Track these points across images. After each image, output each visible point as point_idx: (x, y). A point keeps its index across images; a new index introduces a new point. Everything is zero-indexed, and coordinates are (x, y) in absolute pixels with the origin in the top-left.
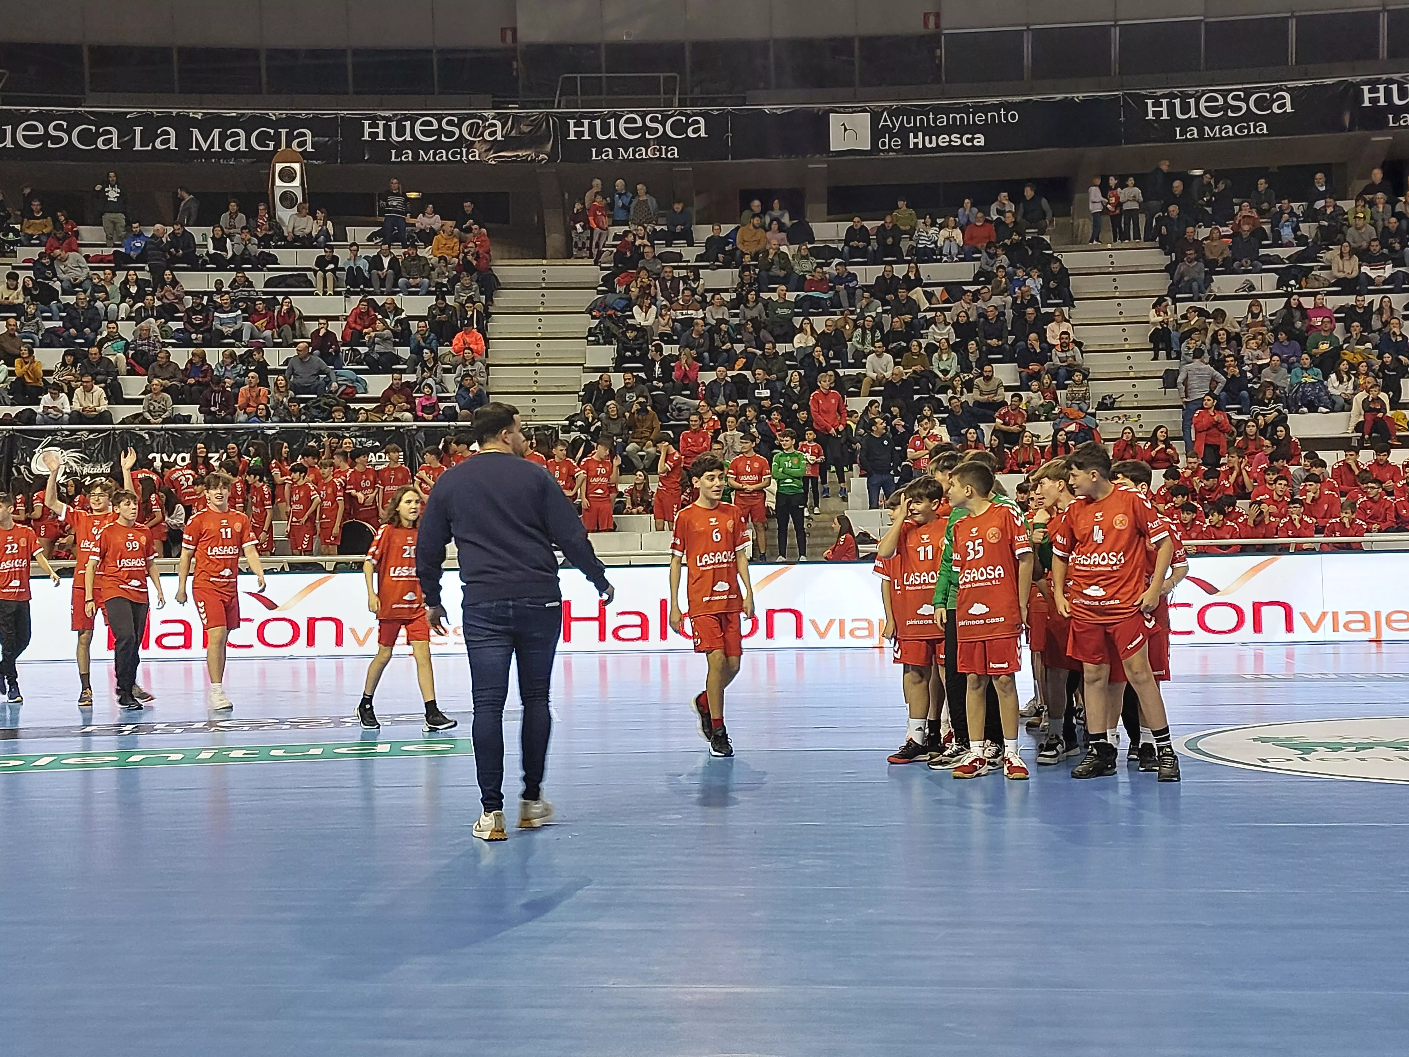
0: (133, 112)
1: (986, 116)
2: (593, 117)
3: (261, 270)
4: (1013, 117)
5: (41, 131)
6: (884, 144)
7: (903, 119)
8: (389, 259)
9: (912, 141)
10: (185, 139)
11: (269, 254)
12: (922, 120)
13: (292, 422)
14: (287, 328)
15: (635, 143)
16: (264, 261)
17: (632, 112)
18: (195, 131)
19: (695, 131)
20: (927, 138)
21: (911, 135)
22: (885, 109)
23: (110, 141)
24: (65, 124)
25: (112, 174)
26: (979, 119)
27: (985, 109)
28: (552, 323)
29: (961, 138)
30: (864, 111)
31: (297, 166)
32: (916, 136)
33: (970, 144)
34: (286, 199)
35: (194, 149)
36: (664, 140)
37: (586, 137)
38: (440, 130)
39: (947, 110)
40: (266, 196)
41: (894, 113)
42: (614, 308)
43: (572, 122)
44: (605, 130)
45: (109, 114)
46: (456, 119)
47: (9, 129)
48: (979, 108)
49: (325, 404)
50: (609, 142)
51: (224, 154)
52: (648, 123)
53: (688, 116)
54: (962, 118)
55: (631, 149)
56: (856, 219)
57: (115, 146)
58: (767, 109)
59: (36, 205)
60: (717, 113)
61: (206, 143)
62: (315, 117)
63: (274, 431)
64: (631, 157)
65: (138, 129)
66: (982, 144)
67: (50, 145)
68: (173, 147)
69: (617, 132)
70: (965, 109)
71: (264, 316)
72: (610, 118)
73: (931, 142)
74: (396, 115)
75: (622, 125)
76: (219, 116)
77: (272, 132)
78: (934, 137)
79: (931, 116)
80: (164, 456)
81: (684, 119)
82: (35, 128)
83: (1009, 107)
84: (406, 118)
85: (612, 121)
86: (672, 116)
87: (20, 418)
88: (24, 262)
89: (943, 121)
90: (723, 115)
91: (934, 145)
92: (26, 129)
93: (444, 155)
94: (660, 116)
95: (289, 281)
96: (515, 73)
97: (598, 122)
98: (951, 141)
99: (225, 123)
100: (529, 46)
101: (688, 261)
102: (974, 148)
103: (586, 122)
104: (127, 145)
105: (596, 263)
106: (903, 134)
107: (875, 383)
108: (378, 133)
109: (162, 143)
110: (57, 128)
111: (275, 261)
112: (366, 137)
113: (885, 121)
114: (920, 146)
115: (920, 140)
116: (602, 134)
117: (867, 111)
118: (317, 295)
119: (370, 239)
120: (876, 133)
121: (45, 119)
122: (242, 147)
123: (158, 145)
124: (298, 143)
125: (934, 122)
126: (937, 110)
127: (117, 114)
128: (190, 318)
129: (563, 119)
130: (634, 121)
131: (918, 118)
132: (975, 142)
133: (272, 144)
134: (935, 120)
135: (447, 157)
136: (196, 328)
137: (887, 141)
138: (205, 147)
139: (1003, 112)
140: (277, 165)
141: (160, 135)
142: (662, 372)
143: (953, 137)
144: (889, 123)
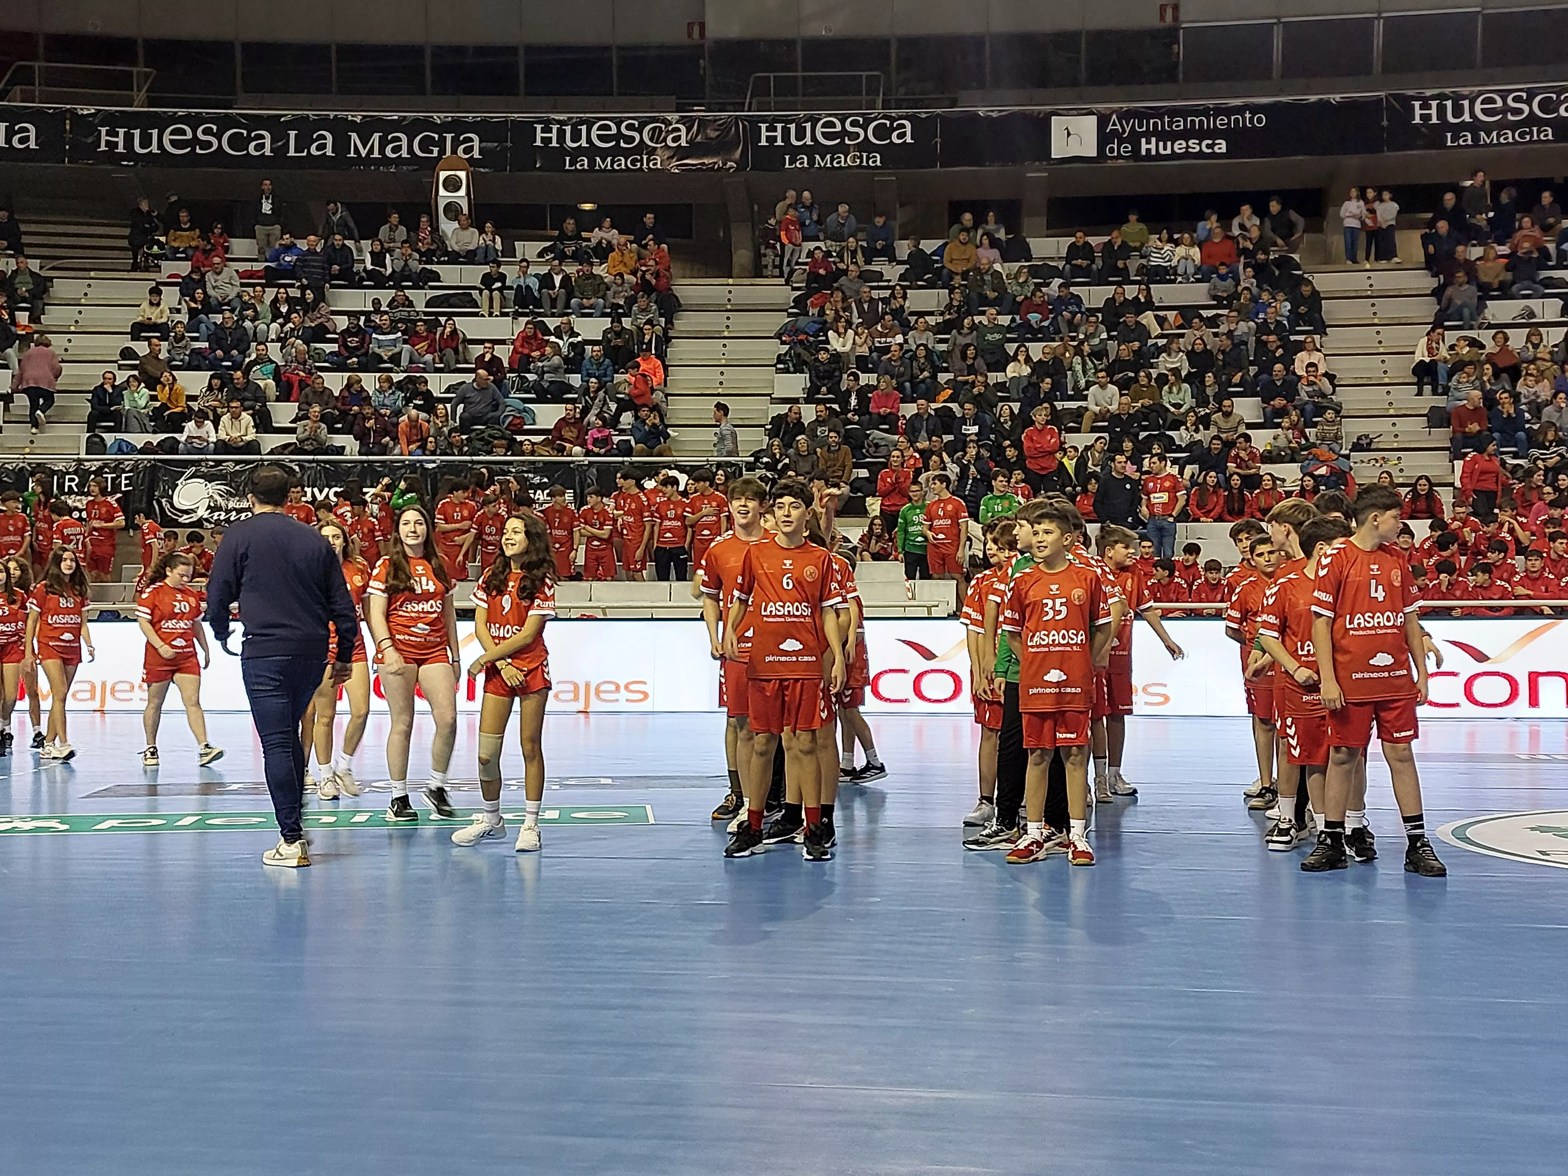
0: (288, 115)
1: (1229, 121)
2: (786, 121)
3: (423, 288)
4: (1260, 121)
5: (189, 135)
6: (1112, 150)
7: (1134, 122)
8: (560, 277)
9: (1144, 146)
10: (342, 144)
11: (431, 271)
12: (1155, 124)
13: (454, 455)
14: (449, 352)
15: (833, 150)
16: (424, 279)
17: (830, 115)
18: (354, 136)
19: (900, 136)
20: (1161, 144)
21: (1143, 140)
22: (1114, 111)
23: (262, 146)
24: (215, 128)
26: (1221, 122)
27: (1229, 111)
28: (737, 349)
29: (1200, 144)
30: (1091, 113)
31: (462, 175)
32: (1148, 142)
33: (1210, 151)
34: (451, 211)
35: (352, 155)
36: (866, 146)
37: (779, 143)
38: (619, 136)
39: (1184, 112)
40: (428, 207)
41: (1124, 116)
42: (806, 333)
43: (763, 126)
45: (262, 117)
46: (636, 123)
47: (155, 132)
48: (1219, 111)
49: (489, 436)
50: (804, 149)
51: (385, 160)
52: (849, 128)
53: (892, 119)
54: (1201, 121)
55: (828, 156)
56: (1079, 234)
57: (267, 152)
58: (981, 111)
59: (184, 215)
60: (924, 116)
61: (365, 148)
62: (484, 121)
63: (434, 465)
65: (292, 134)
66: (1224, 150)
67: (198, 151)
68: (329, 153)
69: (814, 138)
70: (1205, 112)
71: (426, 339)
73: (1165, 149)
74: (572, 118)
75: (819, 129)
76: (380, 119)
78: (1169, 144)
79: (1166, 119)
81: (888, 122)
83: (1255, 109)
84: (582, 122)
86: (875, 119)
87: (162, 447)
88: (168, 277)
89: (1180, 124)
90: (932, 118)
91: (1169, 151)
92: (173, 133)
93: (622, 163)
94: (861, 119)
95: (452, 301)
96: (701, 72)
97: (793, 127)
98: (1188, 147)
99: (387, 127)
100: (718, 42)
101: (889, 281)
102: (1214, 156)
104: (280, 151)
105: (787, 283)
106: (1134, 139)
107: (1097, 417)
108: (551, 138)
109: (318, 148)
110: (206, 132)
111: (436, 277)
112: (538, 143)
113: (1114, 124)
114: (1153, 152)
115: (1153, 146)
116: (798, 139)
117: (1093, 114)
118: (483, 316)
119: (540, 255)
120: (1104, 139)
121: (194, 122)
122: (404, 154)
123: (314, 151)
124: (465, 149)
125: (1170, 126)
126: (1173, 113)
127: (270, 117)
128: (345, 341)
129: (754, 123)
130: (832, 125)
131: (1152, 121)
132: (1216, 149)
133: (436, 150)
134: (1170, 124)
135: (626, 165)
136: (352, 351)
137: (1115, 147)
138: (364, 153)
139: (1248, 115)
140: (441, 173)
141: (316, 140)
142: (858, 404)
143: (1190, 143)
144: (1119, 127)
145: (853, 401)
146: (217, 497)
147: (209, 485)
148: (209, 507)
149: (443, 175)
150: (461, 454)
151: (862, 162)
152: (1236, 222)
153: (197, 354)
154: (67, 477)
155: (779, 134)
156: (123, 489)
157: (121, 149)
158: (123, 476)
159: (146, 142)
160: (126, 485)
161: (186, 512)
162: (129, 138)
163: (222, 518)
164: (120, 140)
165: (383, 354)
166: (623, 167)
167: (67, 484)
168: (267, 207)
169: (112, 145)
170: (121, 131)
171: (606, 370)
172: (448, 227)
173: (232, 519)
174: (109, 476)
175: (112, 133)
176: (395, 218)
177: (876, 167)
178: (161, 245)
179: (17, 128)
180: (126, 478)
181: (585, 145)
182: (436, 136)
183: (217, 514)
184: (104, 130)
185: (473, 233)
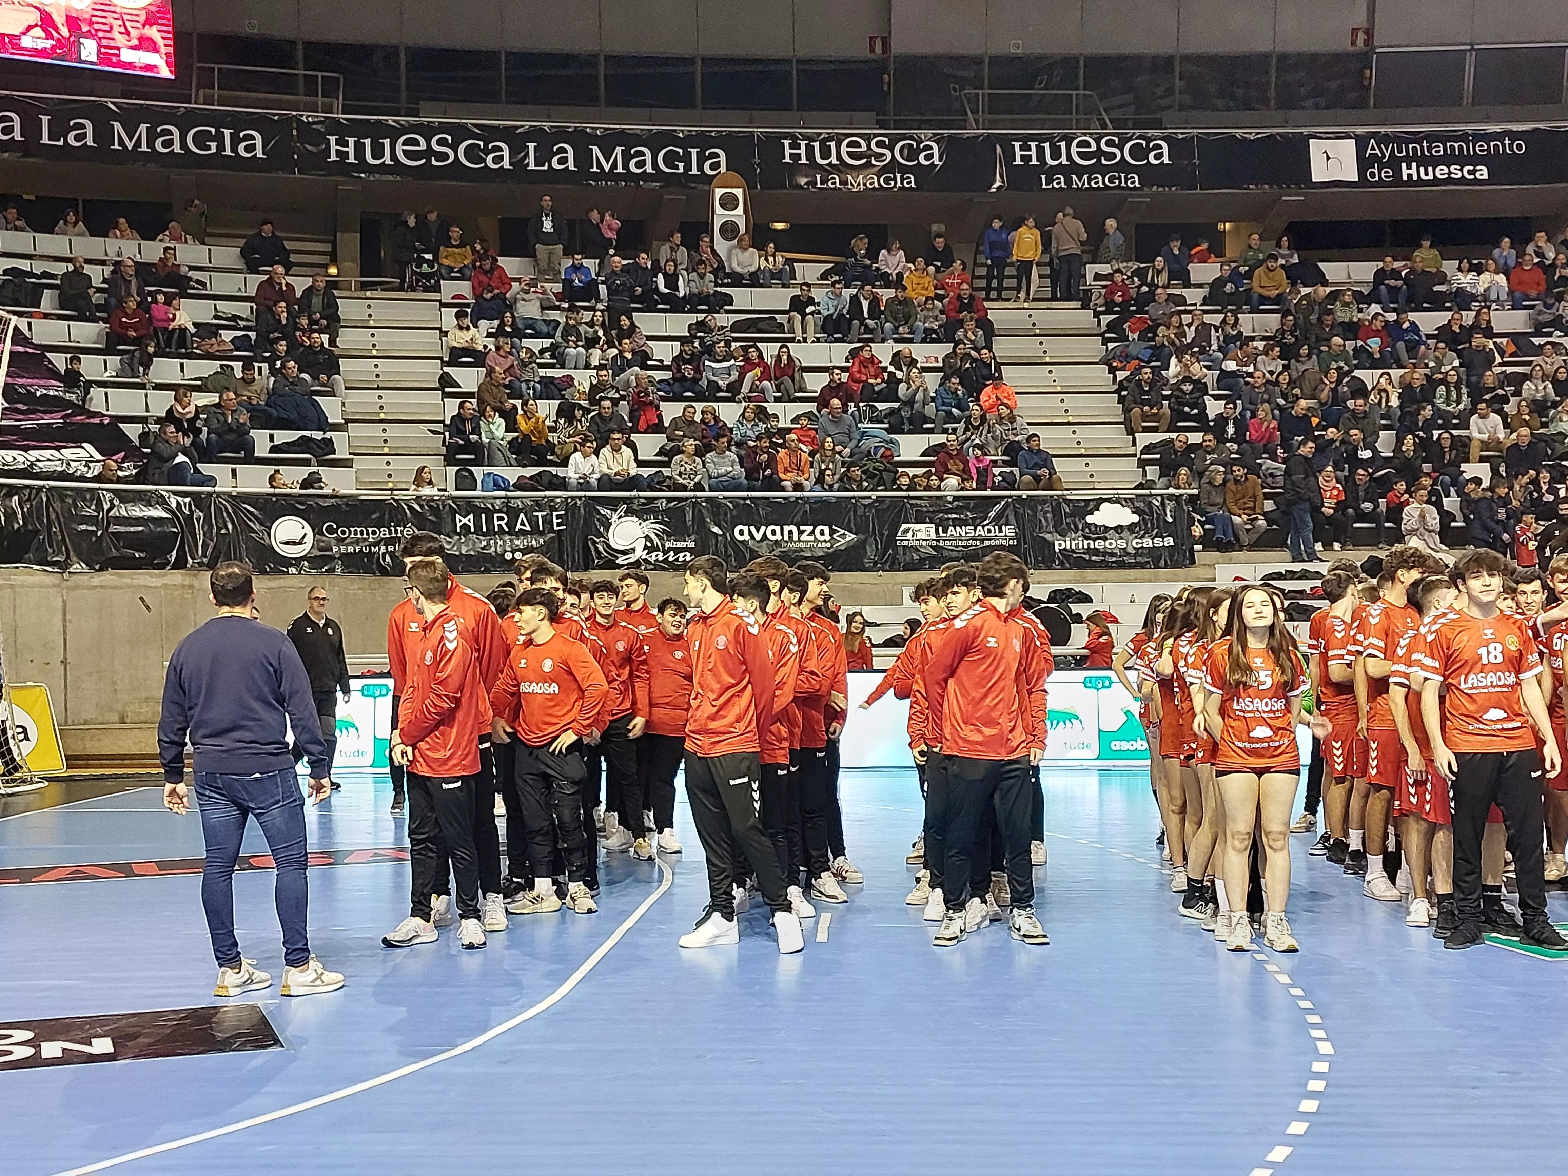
0: (525, 125)
1: (1489, 146)
2: (1040, 139)
3: (720, 312)
4: (1519, 147)
5: (423, 146)
6: (1373, 175)
7: (1393, 147)
9: (1405, 171)
10: (585, 159)
12: (1414, 148)
14: (787, 380)
15: (1090, 170)
16: (721, 302)
17: (1085, 134)
18: (595, 149)
20: (1422, 169)
21: (1404, 165)
22: (1373, 135)
23: (501, 158)
24: (449, 138)
25: (548, 198)
26: (1480, 148)
27: (1488, 137)
28: (1065, 376)
29: (1461, 170)
30: (1347, 136)
31: (739, 192)
32: (1409, 167)
33: (1472, 177)
34: (727, 230)
35: (595, 169)
37: (1034, 162)
39: (1444, 138)
41: (1383, 140)
43: (1017, 145)
44: (1056, 155)
45: (497, 128)
47: (387, 142)
48: (1479, 137)
51: (629, 176)
53: (1149, 140)
54: (1460, 147)
55: (1085, 177)
57: (506, 164)
58: (1239, 132)
60: (1180, 136)
61: (608, 162)
62: (728, 135)
64: (1086, 186)
65: (531, 146)
66: (1486, 177)
67: (434, 163)
68: (572, 167)
70: (1463, 137)
72: (1059, 141)
73: (1427, 174)
74: (819, 134)
75: (1074, 149)
76: (621, 132)
78: (1430, 169)
79: (1425, 144)
80: (752, 528)
82: (417, 143)
83: (1514, 136)
85: (1063, 144)
86: (1130, 139)
88: (453, 298)
89: (1439, 150)
90: (1189, 140)
91: (1431, 177)
92: (406, 143)
95: (761, 325)
96: (886, 88)
98: (1450, 173)
99: (629, 140)
101: (1195, 305)
102: (1476, 181)
103: (1033, 145)
104: (519, 164)
106: (1394, 163)
109: (560, 162)
110: (441, 142)
111: (729, 300)
113: (1373, 148)
114: (1415, 178)
115: (1414, 171)
117: (1351, 138)
120: (1363, 163)
121: (428, 132)
122: (649, 169)
123: (555, 165)
124: (711, 165)
125: (1429, 151)
126: (1432, 138)
127: (506, 128)
128: (679, 368)
129: (1006, 142)
131: (1410, 146)
132: (1478, 175)
133: (681, 165)
134: (1430, 149)
137: (1376, 171)
138: (607, 168)
139: (1507, 142)
140: (717, 190)
141: (558, 153)
142: (1235, 433)
143: (1452, 168)
144: (1378, 151)
145: (1231, 430)
146: (653, 536)
147: (644, 524)
148: (646, 547)
149: (719, 192)
150: (861, 488)
151: (1120, 182)
152: (1530, 249)
153: (552, 383)
154: (496, 515)
155: (1033, 153)
156: (556, 528)
157: (352, 160)
158: (555, 514)
159: (378, 152)
160: (559, 524)
161: (624, 553)
162: (359, 149)
163: (660, 558)
164: (351, 149)
166: (876, 185)
167: (496, 523)
168: (548, 225)
169: (343, 155)
170: (351, 141)
172: (722, 246)
173: (670, 559)
174: (540, 514)
175: (342, 142)
177: (1135, 188)
178: (430, 264)
179: (242, 135)
180: (558, 517)
181: (835, 162)
182: (681, 151)
183: (654, 554)
184: (332, 139)
185: (753, 253)
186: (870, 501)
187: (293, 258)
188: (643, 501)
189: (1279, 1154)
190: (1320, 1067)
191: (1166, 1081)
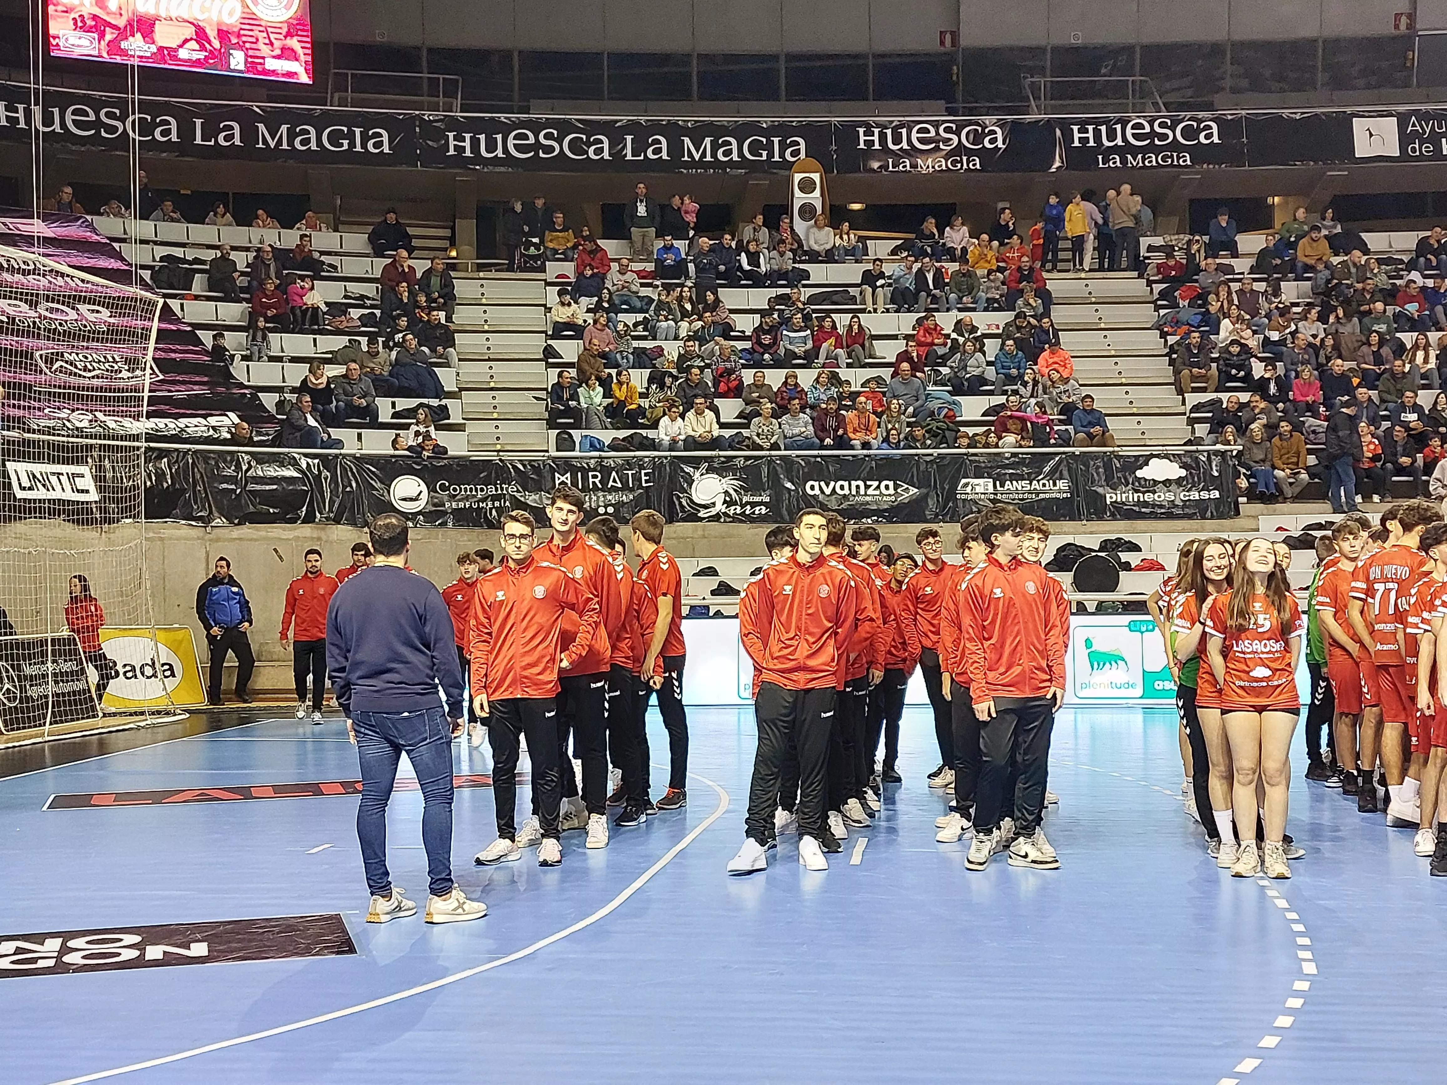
0: (623, 120)
2: (1097, 122)
5: (532, 140)
6: (1414, 150)
7: (1433, 124)
8: (932, 274)
10: (676, 148)
14: (857, 347)
17: (1138, 117)
18: (687, 140)
19: (1207, 137)
21: (1444, 140)
22: (1415, 112)
23: (602, 150)
24: (555, 132)
25: (642, 186)
28: (1119, 340)
31: (816, 177)
34: (806, 211)
35: (686, 158)
36: (1175, 146)
37: (1092, 143)
41: (1424, 117)
42: (1188, 324)
43: (1075, 128)
44: (1111, 136)
45: (598, 122)
46: (954, 126)
47: (499, 137)
49: (937, 428)
50: (1115, 149)
51: (717, 164)
52: (1157, 129)
53: (1199, 121)
55: (1140, 156)
57: (606, 155)
58: (1286, 113)
60: (1230, 117)
61: (697, 152)
62: (808, 124)
64: (1141, 164)
65: (629, 138)
67: (541, 155)
68: (665, 157)
69: (1124, 138)
72: (1114, 124)
74: (893, 122)
76: (710, 124)
77: (764, 140)
80: (822, 484)
81: (1195, 124)
82: (526, 137)
84: (902, 125)
85: (1119, 127)
87: (631, 444)
88: (556, 278)
90: (1237, 121)
92: (516, 137)
94: (1169, 122)
95: (835, 298)
96: (955, 78)
97: (1103, 128)
99: (717, 131)
101: (1243, 273)
103: (1090, 128)
104: (617, 155)
106: (1435, 139)
108: (873, 141)
109: (654, 152)
110: (547, 136)
112: (862, 146)
113: (1414, 125)
116: (1109, 140)
117: (1392, 116)
118: (870, 312)
119: (894, 252)
120: (1405, 139)
121: (536, 127)
122: (735, 157)
123: (650, 155)
124: (792, 152)
127: (606, 122)
129: (1066, 125)
130: (1140, 126)
133: (765, 153)
135: (947, 166)
136: (767, 348)
137: (1417, 146)
138: (697, 157)
140: (796, 175)
141: (653, 144)
144: (1418, 128)
146: (732, 492)
147: (723, 480)
148: (725, 502)
149: (798, 177)
150: (925, 446)
151: (1173, 161)
153: (644, 353)
154: (590, 474)
155: (1090, 135)
156: (644, 485)
157: (468, 153)
158: (643, 472)
159: (491, 146)
160: (647, 481)
161: (705, 507)
162: (475, 144)
163: (738, 512)
164: (467, 144)
165: (796, 350)
166: (944, 168)
167: (591, 480)
168: (642, 210)
169: (460, 150)
170: (468, 136)
171: (1019, 362)
172: (800, 226)
173: (747, 512)
174: (630, 472)
175: (459, 138)
176: (760, 219)
177: (1187, 166)
178: (537, 246)
179: (371, 133)
180: (646, 474)
181: (906, 147)
183: (733, 508)
184: (451, 135)
186: (932, 458)
187: (415, 243)
188: (723, 459)
189: (1248, 1065)
190: (1302, 985)
191: (1154, 997)
